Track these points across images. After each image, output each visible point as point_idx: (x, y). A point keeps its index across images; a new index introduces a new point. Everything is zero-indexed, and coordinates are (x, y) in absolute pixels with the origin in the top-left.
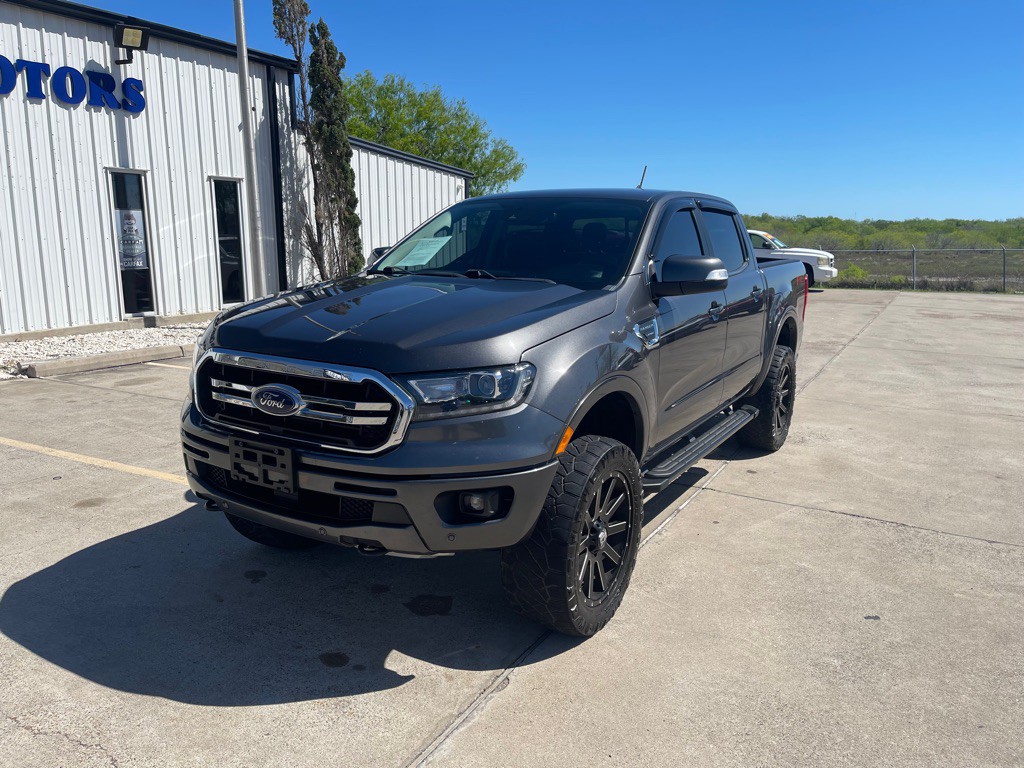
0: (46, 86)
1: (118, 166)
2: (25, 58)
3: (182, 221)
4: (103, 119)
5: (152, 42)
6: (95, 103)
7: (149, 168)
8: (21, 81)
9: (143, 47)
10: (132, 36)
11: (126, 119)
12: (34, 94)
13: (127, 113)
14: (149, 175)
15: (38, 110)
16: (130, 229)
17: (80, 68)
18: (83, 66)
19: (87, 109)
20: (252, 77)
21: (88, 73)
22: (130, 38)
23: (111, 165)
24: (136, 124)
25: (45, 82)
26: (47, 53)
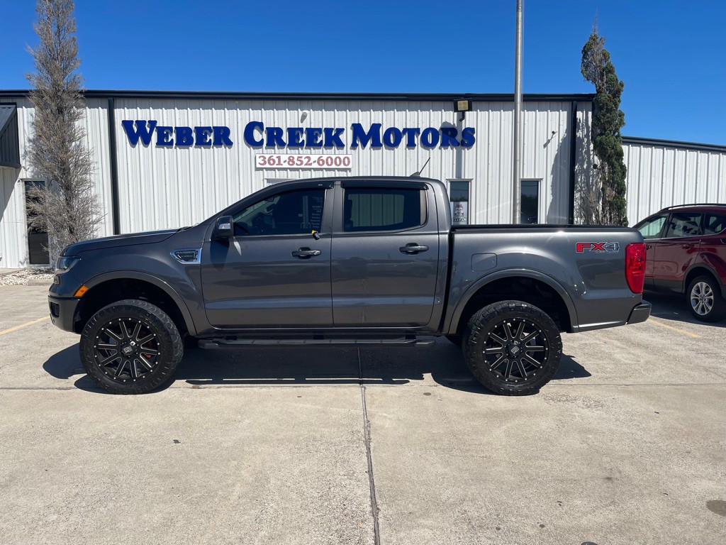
0: (417, 140)
1: (454, 178)
2: (408, 127)
3: (493, 208)
4: (450, 153)
5: (474, 104)
6: (444, 145)
7: (474, 177)
8: (404, 140)
9: (470, 109)
10: (462, 104)
11: (463, 151)
12: (411, 144)
13: (464, 147)
14: (473, 182)
15: (412, 152)
16: (459, 213)
17: (438, 127)
18: (440, 125)
19: (440, 148)
20: (524, 111)
21: (442, 129)
22: (462, 106)
23: (451, 178)
24: (468, 154)
25: (417, 137)
26: (420, 122)
